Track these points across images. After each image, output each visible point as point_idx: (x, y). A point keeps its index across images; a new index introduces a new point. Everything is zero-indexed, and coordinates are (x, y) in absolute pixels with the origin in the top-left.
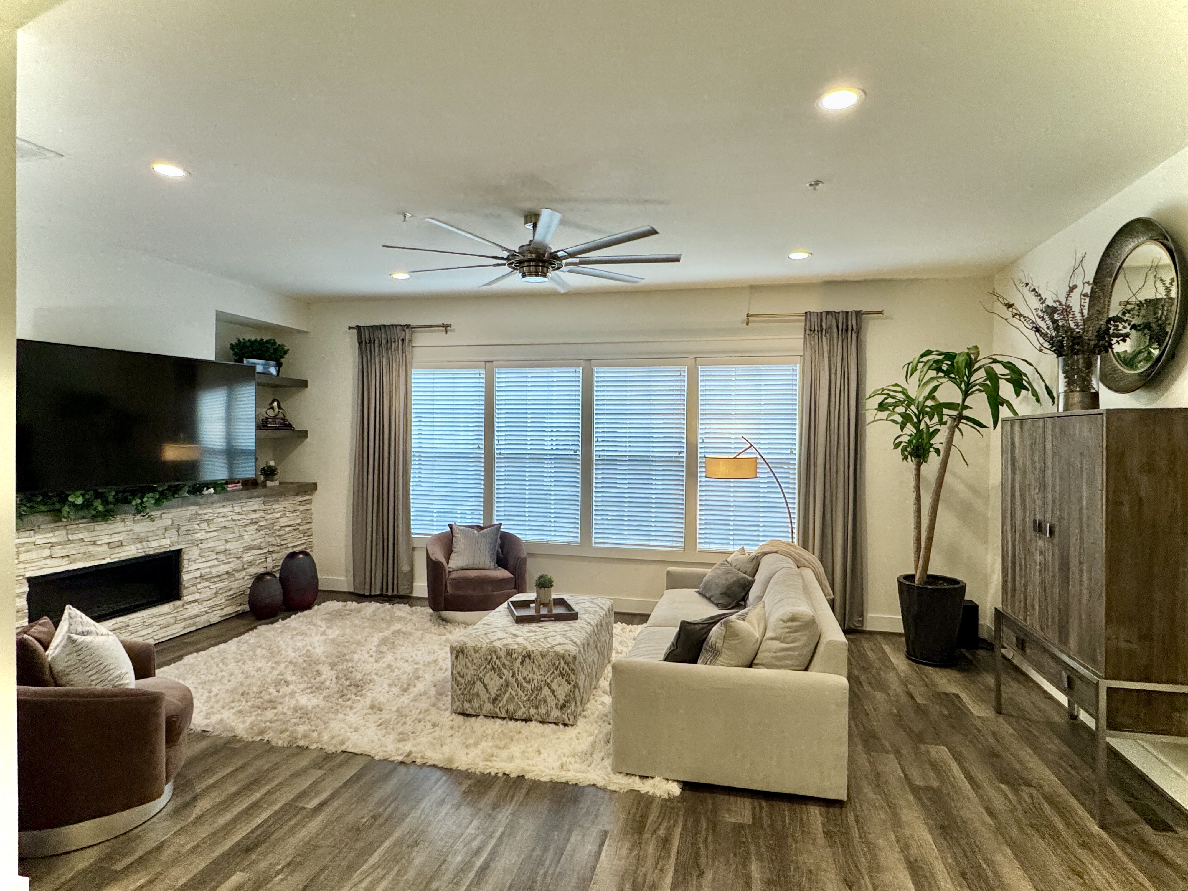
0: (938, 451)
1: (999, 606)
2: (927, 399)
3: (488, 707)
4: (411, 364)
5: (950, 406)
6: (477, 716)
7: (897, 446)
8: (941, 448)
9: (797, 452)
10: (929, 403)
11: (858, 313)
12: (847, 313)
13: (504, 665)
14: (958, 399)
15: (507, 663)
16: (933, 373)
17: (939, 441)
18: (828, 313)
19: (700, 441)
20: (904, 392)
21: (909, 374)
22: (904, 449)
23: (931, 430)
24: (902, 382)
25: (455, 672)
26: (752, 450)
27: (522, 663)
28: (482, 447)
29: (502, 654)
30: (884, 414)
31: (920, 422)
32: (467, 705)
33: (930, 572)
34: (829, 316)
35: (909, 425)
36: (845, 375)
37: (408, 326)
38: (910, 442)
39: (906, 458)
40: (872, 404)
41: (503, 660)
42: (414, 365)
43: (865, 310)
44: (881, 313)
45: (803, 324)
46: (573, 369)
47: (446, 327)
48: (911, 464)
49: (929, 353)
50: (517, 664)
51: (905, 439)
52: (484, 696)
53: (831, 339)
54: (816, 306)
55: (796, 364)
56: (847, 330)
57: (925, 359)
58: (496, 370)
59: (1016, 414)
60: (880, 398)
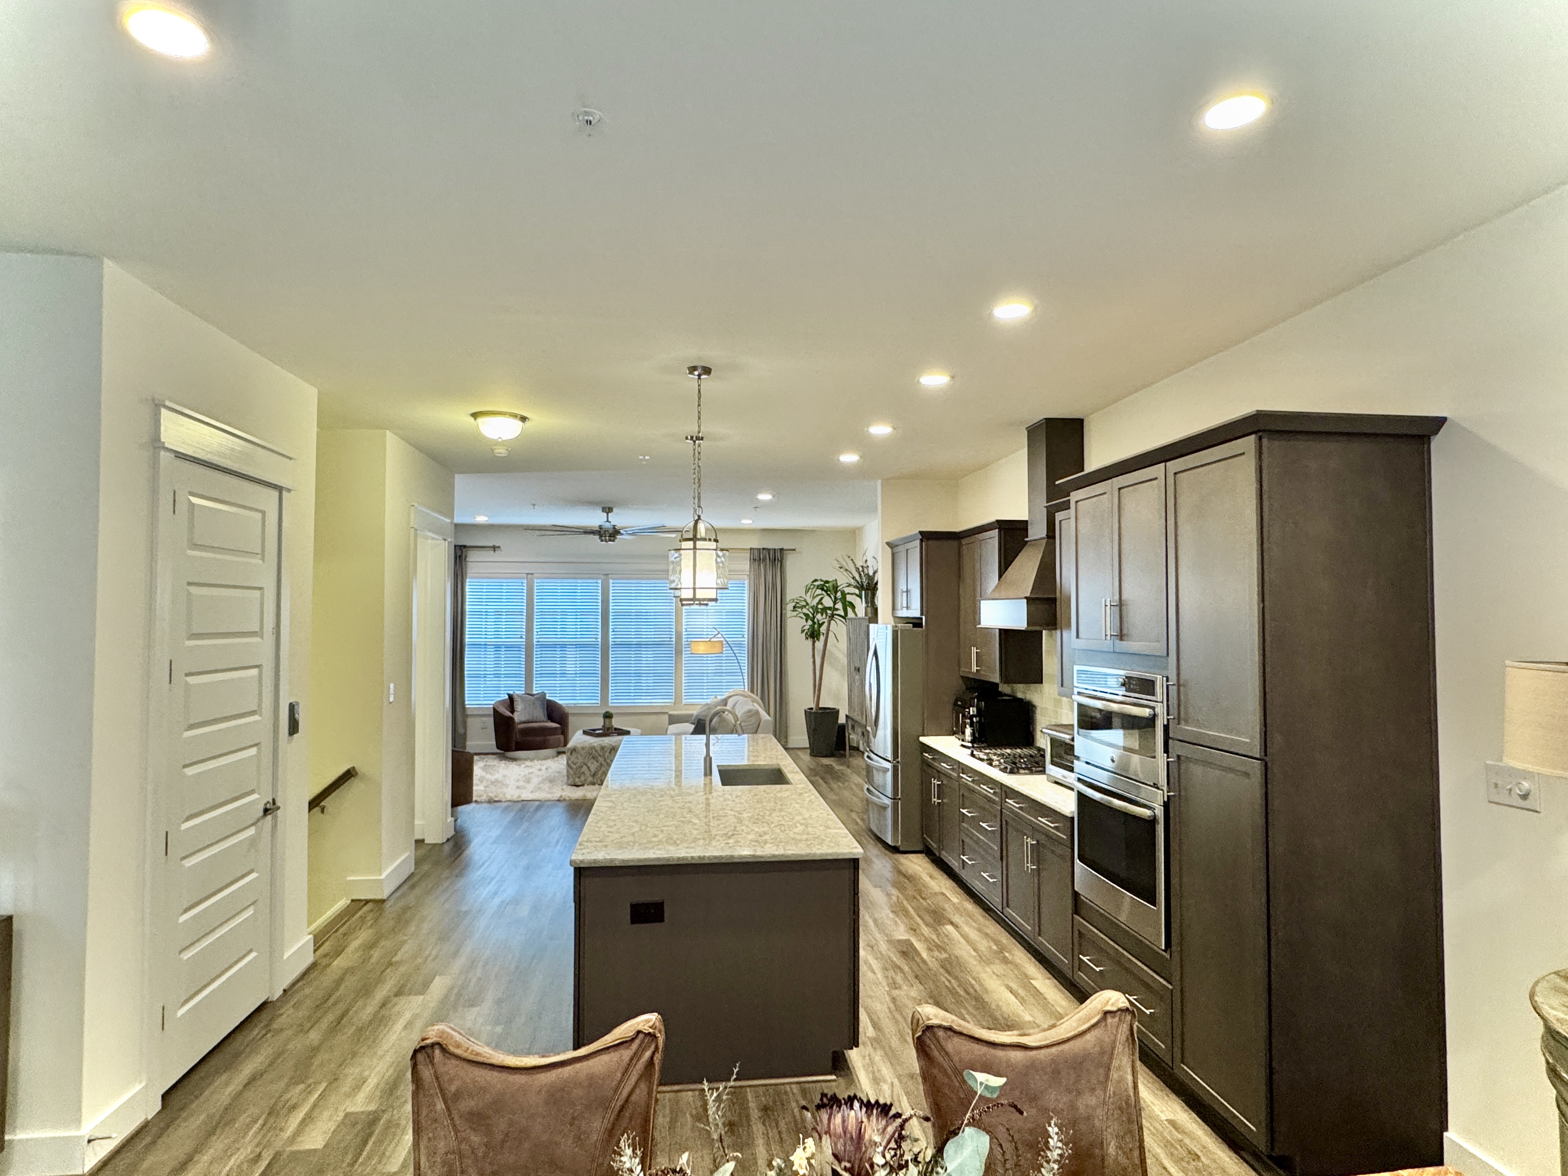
0: (823, 634)
1: (847, 713)
2: (818, 604)
3: (590, 779)
4: (466, 573)
5: (829, 608)
6: (583, 785)
7: (803, 631)
8: (824, 632)
9: (746, 636)
10: (820, 606)
11: (782, 550)
12: (775, 550)
13: (600, 755)
14: (831, 605)
15: (601, 754)
16: (819, 591)
17: (823, 629)
18: (764, 549)
19: (684, 630)
20: (805, 601)
21: (806, 592)
22: (806, 633)
23: (820, 622)
24: (804, 596)
25: (570, 762)
26: (720, 636)
27: (610, 753)
28: (524, 637)
29: (598, 749)
30: (795, 613)
31: (814, 617)
32: (577, 780)
33: (821, 706)
34: (764, 551)
35: (809, 620)
36: (774, 585)
37: (465, 547)
38: (809, 629)
39: (807, 638)
40: (790, 607)
41: (599, 752)
42: (468, 575)
43: (785, 548)
44: (794, 550)
45: (749, 555)
46: (595, 581)
47: (495, 548)
48: (810, 641)
49: (816, 580)
50: (607, 754)
51: (807, 627)
52: (587, 773)
53: (766, 565)
54: (756, 543)
55: (745, 580)
56: (775, 560)
57: (815, 583)
58: (536, 581)
59: (856, 615)
60: (794, 604)
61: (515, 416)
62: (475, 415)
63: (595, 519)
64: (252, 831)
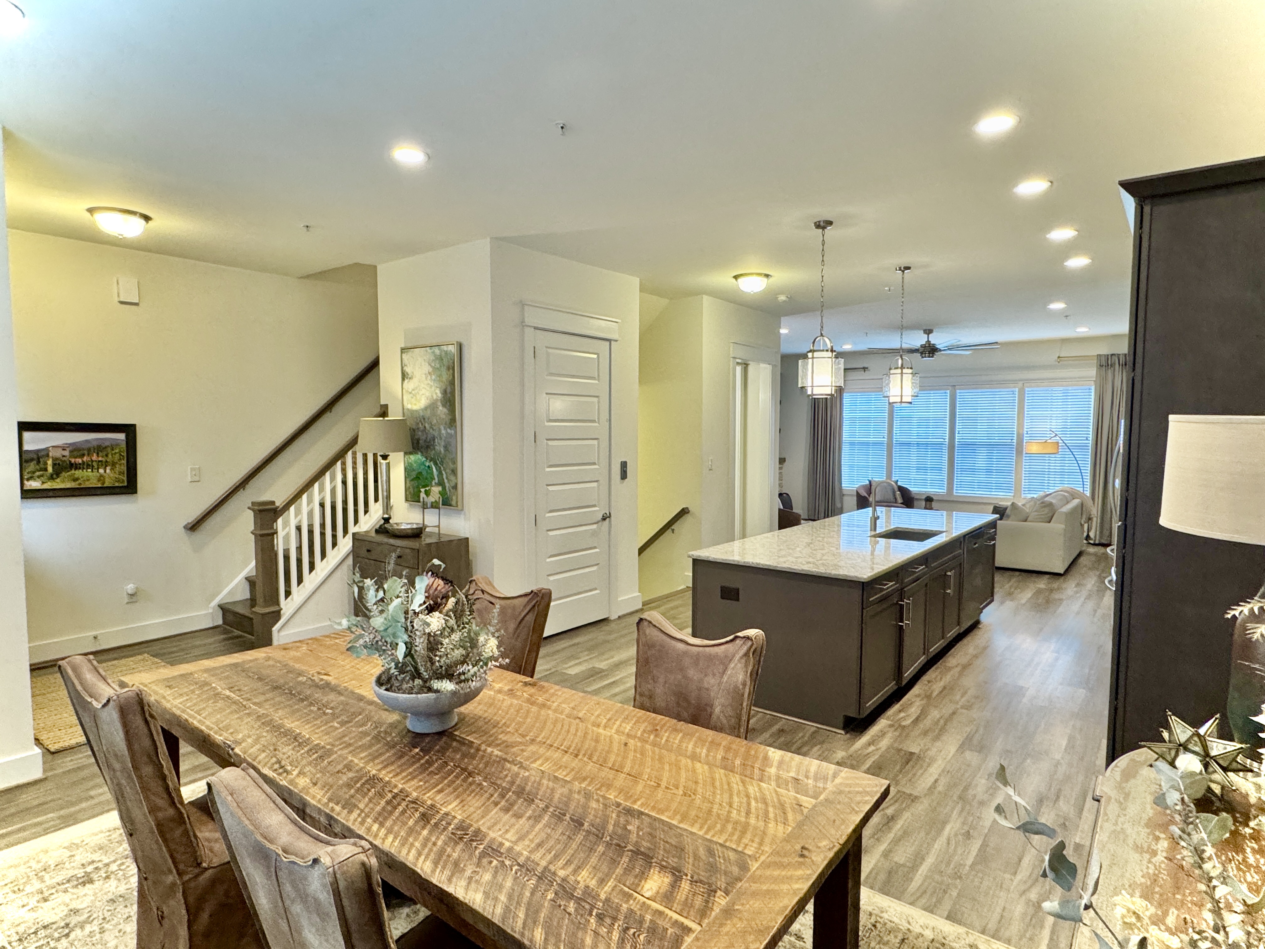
9: (1090, 439)
19: (1026, 433)
26: (1056, 438)
28: (886, 437)
34: (1114, 357)
45: (1096, 361)
46: (944, 391)
47: (865, 369)
53: (1114, 371)
54: (1104, 349)
55: (1091, 386)
61: (759, 274)
62: (736, 277)
63: (918, 340)
64: (595, 526)
